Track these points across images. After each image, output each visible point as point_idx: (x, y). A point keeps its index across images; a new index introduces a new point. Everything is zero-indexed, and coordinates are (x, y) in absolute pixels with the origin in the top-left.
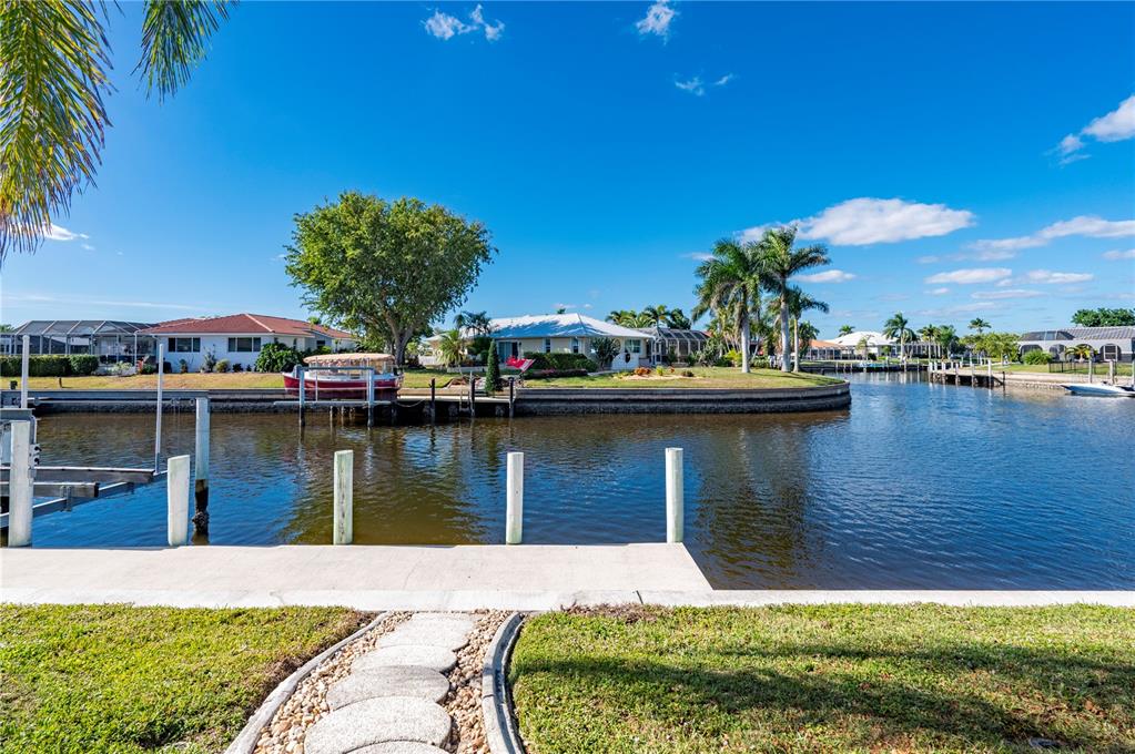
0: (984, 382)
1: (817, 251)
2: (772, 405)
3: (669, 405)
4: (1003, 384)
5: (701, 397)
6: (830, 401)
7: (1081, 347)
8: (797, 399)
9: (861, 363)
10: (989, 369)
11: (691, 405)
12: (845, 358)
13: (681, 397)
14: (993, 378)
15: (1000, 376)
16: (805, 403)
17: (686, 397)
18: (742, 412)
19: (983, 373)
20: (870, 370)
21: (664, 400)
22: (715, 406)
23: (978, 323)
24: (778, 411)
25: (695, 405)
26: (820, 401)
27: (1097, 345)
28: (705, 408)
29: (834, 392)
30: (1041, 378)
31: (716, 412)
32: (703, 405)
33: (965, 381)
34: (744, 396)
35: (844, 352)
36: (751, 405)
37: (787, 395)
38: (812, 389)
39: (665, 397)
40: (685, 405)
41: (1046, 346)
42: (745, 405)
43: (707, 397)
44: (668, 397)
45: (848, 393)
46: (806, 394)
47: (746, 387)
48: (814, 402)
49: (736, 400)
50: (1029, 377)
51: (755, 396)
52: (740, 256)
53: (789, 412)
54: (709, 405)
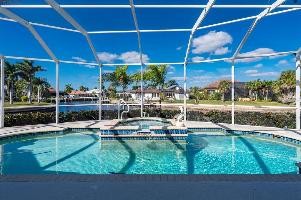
4: (110, 103)
9: (92, 98)
12: (89, 97)
15: (110, 101)
20: (94, 100)
27: (127, 94)
35: (90, 95)
41: (120, 94)
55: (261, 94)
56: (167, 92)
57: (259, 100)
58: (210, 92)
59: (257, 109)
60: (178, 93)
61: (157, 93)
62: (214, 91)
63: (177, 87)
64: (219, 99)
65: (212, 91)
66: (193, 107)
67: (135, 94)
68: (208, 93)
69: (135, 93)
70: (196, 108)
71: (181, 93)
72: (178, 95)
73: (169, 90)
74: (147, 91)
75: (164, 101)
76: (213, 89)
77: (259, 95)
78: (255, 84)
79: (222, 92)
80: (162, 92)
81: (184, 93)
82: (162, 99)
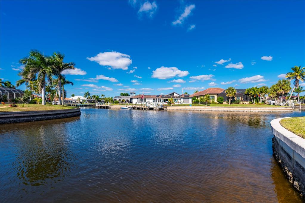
0: (107, 107)
1: (72, 64)
2: (56, 116)
3: (1, 120)
4: (111, 108)
5: (22, 115)
6: (75, 113)
7: (123, 100)
8: (65, 113)
9: (78, 104)
10: (108, 105)
11: (16, 119)
12: (74, 103)
13: (8, 116)
14: (109, 107)
16: (67, 115)
17: (12, 116)
18: (43, 120)
19: (107, 106)
20: (80, 106)
22: (29, 118)
23: (103, 95)
24: (58, 118)
25: (18, 119)
26: (72, 114)
27: (125, 99)
28: (24, 120)
29: (76, 111)
30: (118, 106)
31: (30, 121)
32: (23, 119)
33: (104, 107)
34: (44, 113)
35: (73, 101)
36: (47, 117)
37: (61, 112)
38: (70, 110)
40: (11, 119)
41: (118, 99)
42: (44, 117)
45: (80, 111)
46: (68, 112)
47: (44, 110)
49: (40, 115)
50: (116, 106)
51: (48, 113)
52: (42, 59)
53: (62, 118)
54: (26, 118)
56: (165, 97)
57: (257, 103)
58: (211, 97)
60: (183, 98)
61: (157, 99)
64: (222, 103)
65: (211, 96)
66: (207, 109)
68: (208, 98)
69: (137, 98)
70: (209, 110)
71: (185, 98)
72: (183, 99)
73: (168, 96)
74: (149, 97)
75: (172, 105)
76: (213, 95)
77: (256, 99)
78: (254, 90)
79: (229, 96)
80: (162, 97)
81: (189, 98)
82: (170, 104)
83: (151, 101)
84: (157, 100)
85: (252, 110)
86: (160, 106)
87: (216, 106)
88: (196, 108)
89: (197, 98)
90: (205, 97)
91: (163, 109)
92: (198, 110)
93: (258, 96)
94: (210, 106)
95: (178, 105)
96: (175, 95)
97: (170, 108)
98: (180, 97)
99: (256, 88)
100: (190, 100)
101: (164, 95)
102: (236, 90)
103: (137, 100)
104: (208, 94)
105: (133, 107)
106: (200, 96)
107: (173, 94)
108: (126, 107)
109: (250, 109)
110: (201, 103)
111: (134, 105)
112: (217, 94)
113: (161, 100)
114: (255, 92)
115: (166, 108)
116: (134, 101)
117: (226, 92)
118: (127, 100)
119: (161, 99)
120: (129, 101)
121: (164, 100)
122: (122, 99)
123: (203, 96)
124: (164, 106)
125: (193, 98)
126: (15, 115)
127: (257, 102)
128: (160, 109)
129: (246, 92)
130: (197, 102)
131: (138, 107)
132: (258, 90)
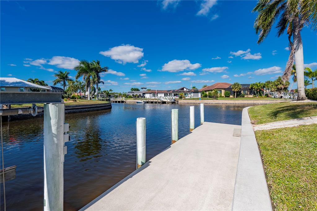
0: (123, 102)
2: (101, 108)
3: (74, 110)
4: (126, 102)
5: (84, 107)
6: (109, 107)
10: (123, 99)
11: (81, 110)
13: (78, 107)
17: (80, 107)
21: (73, 109)
24: (102, 110)
27: (138, 94)
28: (85, 110)
30: (132, 101)
33: (119, 102)
34: (95, 106)
36: (97, 108)
39: (73, 108)
40: (79, 110)
41: (131, 94)
42: (95, 109)
43: (86, 107)
44: (74, 108)
48: (106, 107)
49: (94, 107)
50: (130, 101)
51: (98, 106)
54: (86, 109)
55: (261, 92)
56: (176, 92)
57: (260, 97)
58: (218, 91)
59: (265, 102)
61: (168, 93)
62: (221, 91)
63: (184, 89)
64: (229, 97)
65: (219, 91)
66: (215, 102)
67: (149, 95)
68: (216, 92)
69: (150, 93)
70: (217, 103)
71: (195, 93)
72: (193, 94)
73: (178, 90)
74: (160, 92)
75: (183, 99)
76: (220, 89)
77: (260, 93)
78: (257, 85)
79: (235, 91)
80: (173, 92)
81: (198, 93)
82: (181, 98)
83: (163, 95)
84: (168, 95)
85: (255, 103)
86: (173, 100)
87: (223, 99)
88: (205, 101)
89: (206, 92)
90: (213, 91)
91: (175, 103)
92: (207, 103)
93: (261, 90)
94: (217, 99)
95: (189, 99)
96: (185, 89)
97: (181, 101)
98: (190, 92)
99: (259, 83)
100: (200, 94)
101: (174, 90)
102: (241, 85)
103: (150, 95)
104: (215, 89)
105: (147, 101)
106: (208, 91)
107: (183, 89)
108: (141, 102)
109: (253, 101)
110: (210, 97)
111: (148, 99)
112: (224, 89)
113: (172, 95)
114: (258, 87)
115: (178, 101)
116: (147, 96)
117: (232, 87)
118: (140, 95)
119: (172, 93)
120: (142, 96)
121: (175, 94)
122: (135, 94)
123: (212, 90)
124: (176, 100)
125: (202, 92)
126: (81, 107)
127: (261, 95)
128: (173, 103)
129: (250, 87)
130: (206, 96)
131: (152, 101)
132: (260, 85)
